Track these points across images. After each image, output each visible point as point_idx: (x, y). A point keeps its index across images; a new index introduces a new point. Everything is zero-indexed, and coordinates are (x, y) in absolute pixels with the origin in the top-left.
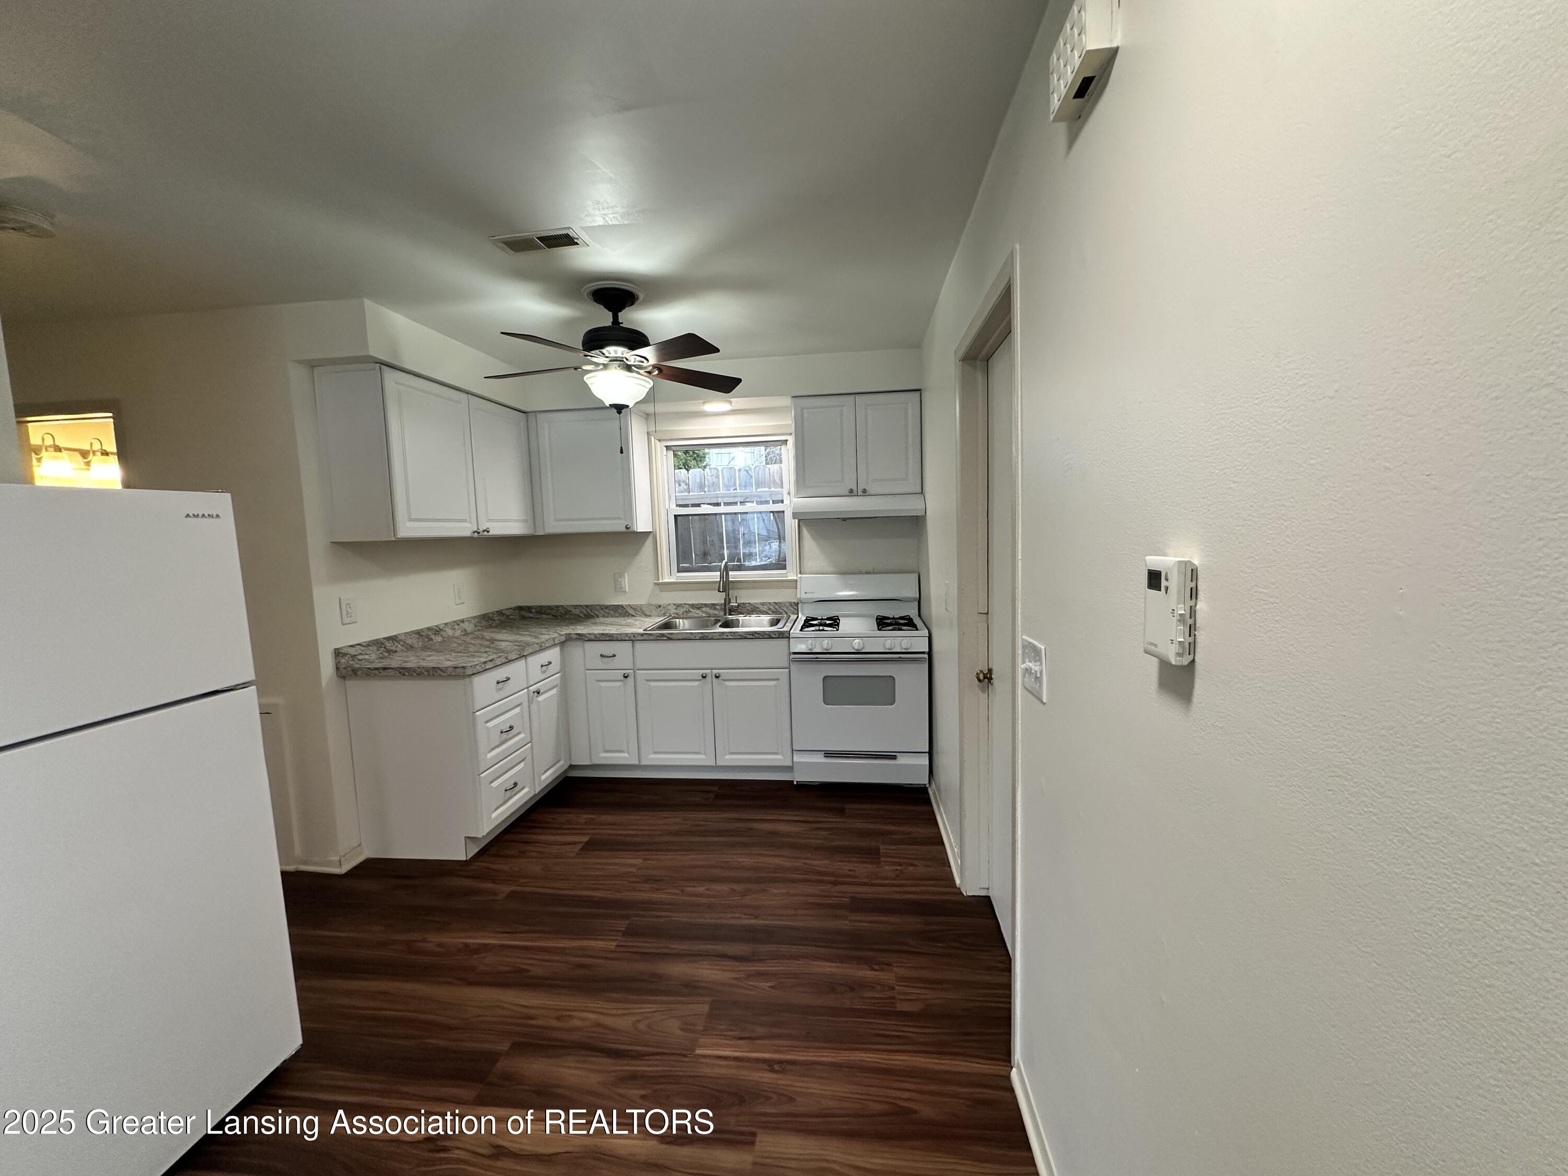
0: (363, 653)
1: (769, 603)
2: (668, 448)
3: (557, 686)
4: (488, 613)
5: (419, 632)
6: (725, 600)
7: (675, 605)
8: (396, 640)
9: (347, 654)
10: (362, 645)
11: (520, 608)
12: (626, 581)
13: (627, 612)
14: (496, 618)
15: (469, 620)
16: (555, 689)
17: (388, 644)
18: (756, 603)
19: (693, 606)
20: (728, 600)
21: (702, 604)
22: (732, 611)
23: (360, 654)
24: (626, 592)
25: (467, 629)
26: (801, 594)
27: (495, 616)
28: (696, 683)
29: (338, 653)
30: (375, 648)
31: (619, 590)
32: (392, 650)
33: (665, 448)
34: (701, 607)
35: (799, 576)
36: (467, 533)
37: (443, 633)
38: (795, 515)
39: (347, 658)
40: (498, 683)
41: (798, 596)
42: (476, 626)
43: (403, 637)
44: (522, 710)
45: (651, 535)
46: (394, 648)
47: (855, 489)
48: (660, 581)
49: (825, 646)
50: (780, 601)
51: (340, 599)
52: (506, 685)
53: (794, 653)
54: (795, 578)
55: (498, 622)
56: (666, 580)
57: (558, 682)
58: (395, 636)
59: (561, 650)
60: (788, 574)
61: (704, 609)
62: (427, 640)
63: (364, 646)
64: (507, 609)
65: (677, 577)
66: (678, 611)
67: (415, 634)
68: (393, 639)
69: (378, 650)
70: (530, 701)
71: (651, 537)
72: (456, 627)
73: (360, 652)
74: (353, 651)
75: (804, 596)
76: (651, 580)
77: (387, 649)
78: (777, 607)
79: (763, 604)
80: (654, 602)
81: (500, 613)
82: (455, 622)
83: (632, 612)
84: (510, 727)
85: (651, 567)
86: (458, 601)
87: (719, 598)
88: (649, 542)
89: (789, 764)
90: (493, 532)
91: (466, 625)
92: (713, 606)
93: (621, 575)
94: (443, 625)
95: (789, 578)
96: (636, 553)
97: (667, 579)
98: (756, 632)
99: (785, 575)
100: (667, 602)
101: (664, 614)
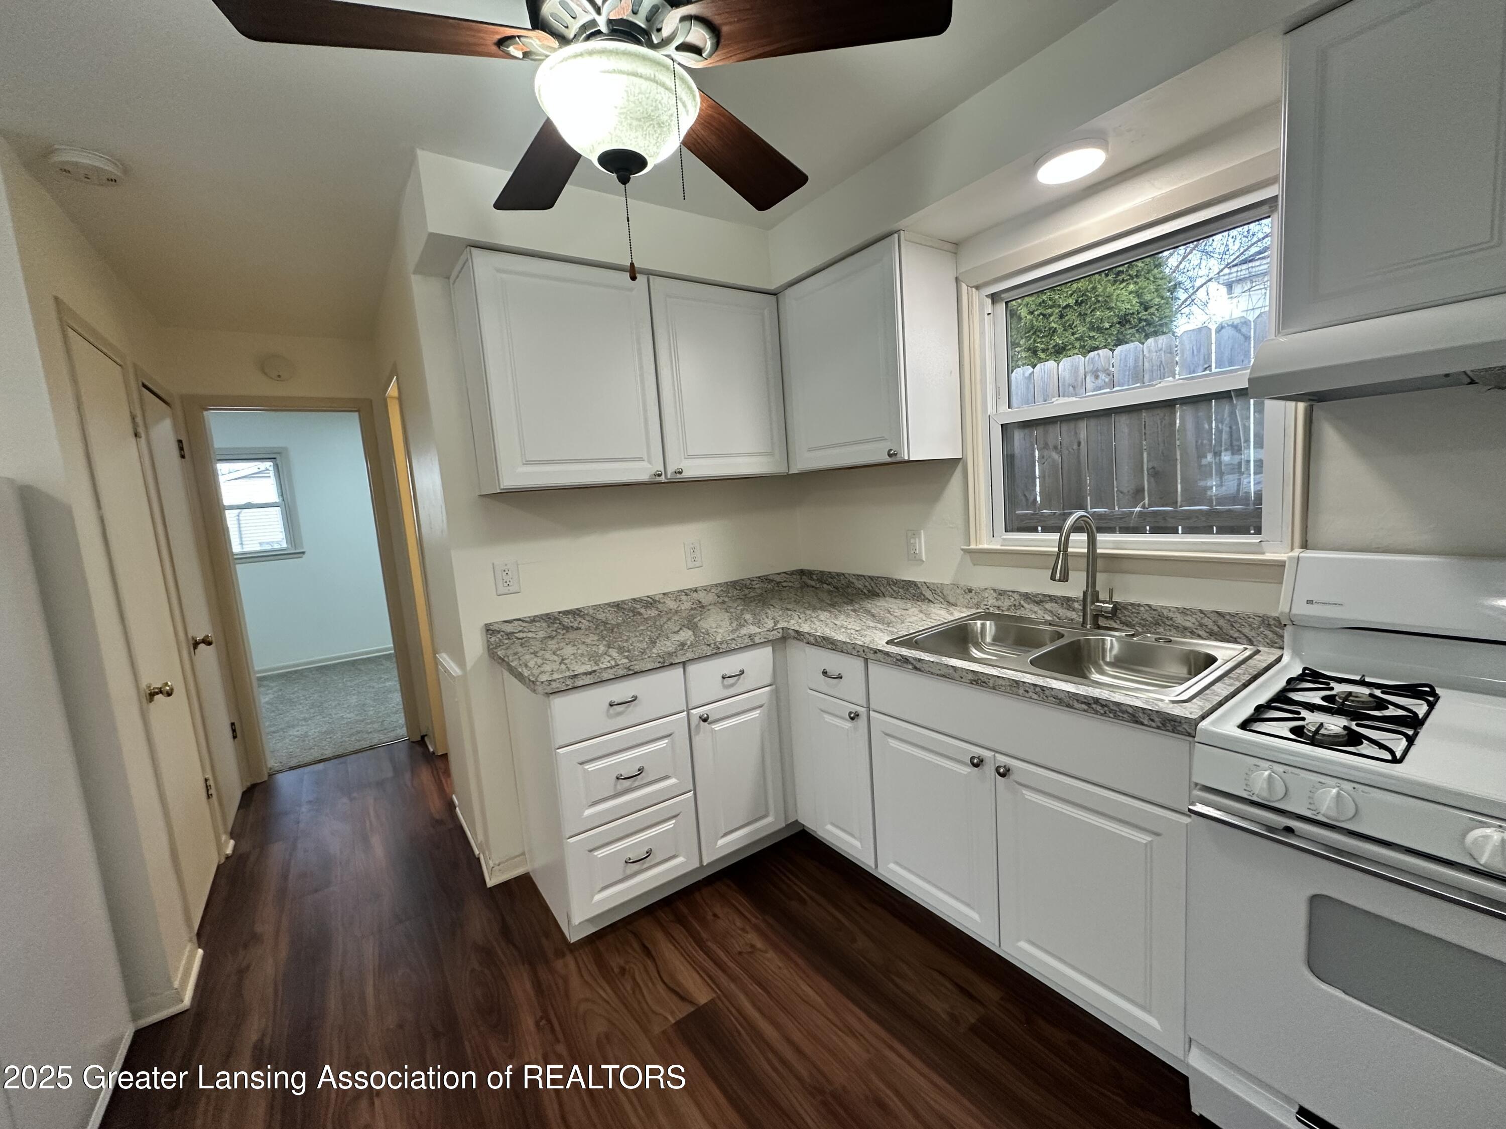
0: (525, 630)
1: (1201, 611)
2: (995, 298)
3: (761, 706)
4: (743, 580)
5: (618, 605)
7: (995, 590)
8: (578, 615)
9: (499, 632)
10: (523, 621)
11: (802, 572)
12: (922, 545)
13: (921, 593)
14: (756, 586)
15: (707, 589)
16: (758, 711)
17: (566, 620)
18: (1166, 607)
19: (1026, 596)
20: (1090, 595)
21: (1044, 595)
23: (520, 631)
24: (921, 561)
25: (703, 601)
26: (1295, 602)
27: (754, 583)
29: (489, 630)
30: (544, 625)
31: (915, 559)
32: (572, 627)
33: (989, 301)
34: (1042, 601)
35: (1297, 552)
36: (644, 477)
37: (660, 606)
39: (499, 636)
40: (611, 705)
41: (1286, 606)
42: (719, 597)
43: (591, 612)
44: (672, 745)
45: (959, 467)
46: (575, 625)
48: (973, 546)
50: (1232, 610)
51: (493, 564)
52: (630, 709)
54: (1282, 559)
55: (759, 591)
56: (985, 546)
57: (764, 700)
58: (577, 609)
59: (773, 650)
60: (1265, 547)
61: (1048, 606)
62: (631, 614)
63: (526, 622)
64: (779, 574)
65: (1004, 539)
66: (999, 603)
67: (612, 607)
68: (576, 613)
69: (549, 627)
70: (693, 731)
71: (958, 471)
72: (684, 598)
73: (521, 629)
74: (509, 628)
76: (958, 541)
77: (563, 625)
78: (1221, 622)
79: (1184, 612)
80: (962, 583)
81: (765, 579)
82: (682, 591)
83: (928, 594)
84: (639, 770)
85: (960, 525)
86: (691, 565)
88: (956, 479)
90: (688, 473)
91: (701, 596)
93: (915, 534)
94: (661, 596)
95: (1268, 556)
96: (935, 497)
97: (986, 544)
99: (1258, 548)
100: (983, 586)
101: (977, 606)
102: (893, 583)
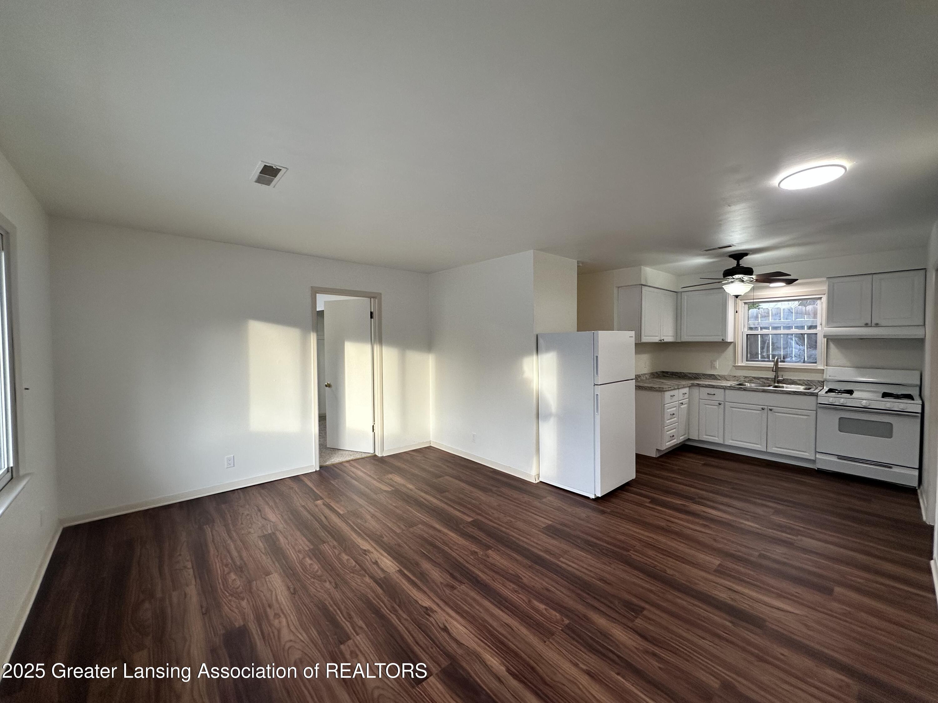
1: (804, 380)
2: (746, 303)
4: (653, 373)
6: (775, 376)
7: (745, 376)
11: (663, 372)
12: (717, 364)
14: (655, 375)
15: (647, 374)
16: (687, 404)
18: (795, 379)
19: (754, 378)
20: (776, 376)
21: (761, 377)
22: (779, 382)
24: (717, 369)
25: (647, 377)
26: (826, 376)
28: (758, 412)
31: (715, 368)
33: (744, 304)
34: (759, 378)
35: (826, 367)
36: (657, 341)
37: (641, 378)
38: (825, 336)
40: (671, 396)
41: (824, 377)
42: (650, 377)
44: (677, 409)
45: (732, 344)
47: (869, 323)
48: (736, 365)
49: (841, 402)
52: (673, 398)
53: (820, 404)
54: (823, 368)
56: (740, 365)
57: (688, 401)
59: (690, 389)
60: (818, 366)
61: (761, 380)
62: (637, 379)
64: (658, 372)
65: (746, 363)
66: (745, 379)
70: (679, 407)
71: (732, 345)
72: (644, 376)
75: (828, 377)
76: (731, 363)
78: (809, 382)
79: (800, 380)
80: (732, 374)
81: (656, 373)
84: (673, 414)
85: (732, 359)
86: (645, 367)
87: (771, 375)
88: (731, 347)
89: (813, 458)
90: (665, 341)
92: (767, 379)
93: (715, 361)
94: (641, 375)
95: (819, 368)
96: (723, 351)
98: (796, 391)
99: (816, 366)
100: (739, 375)
101: (737, 381)
102: (704, 375)
